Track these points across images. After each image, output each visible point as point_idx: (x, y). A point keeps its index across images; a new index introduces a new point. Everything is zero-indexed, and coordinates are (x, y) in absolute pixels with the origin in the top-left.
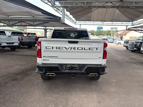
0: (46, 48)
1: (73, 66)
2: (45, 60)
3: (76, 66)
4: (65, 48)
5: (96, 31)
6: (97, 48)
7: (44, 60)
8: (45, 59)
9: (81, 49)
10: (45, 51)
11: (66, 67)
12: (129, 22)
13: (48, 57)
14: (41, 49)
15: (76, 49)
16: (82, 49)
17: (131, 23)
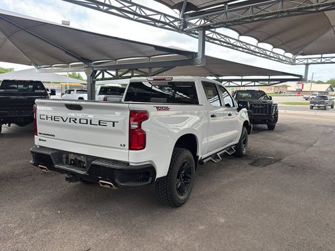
0: (40, 118)
2: (42, 140)
3: (83, 160)
4: (62, 118)
6: (114, 123)
9: (85, 122)
11: (67, 158)
15: (78, 121)
16: (87, 123)
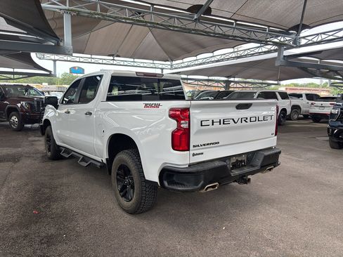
0: (202, 125)
1: (240, 159)
2: (197, 154)
4: (233, 119)
5: (60, 77)
6: (271, 116)
7: (194, 155)
8: (196, 152)
10: (198, 132)
12: (165, 61)
13: (203, 147)
14: (189, 129)
15: (248, 120)
17: (169, 63)
